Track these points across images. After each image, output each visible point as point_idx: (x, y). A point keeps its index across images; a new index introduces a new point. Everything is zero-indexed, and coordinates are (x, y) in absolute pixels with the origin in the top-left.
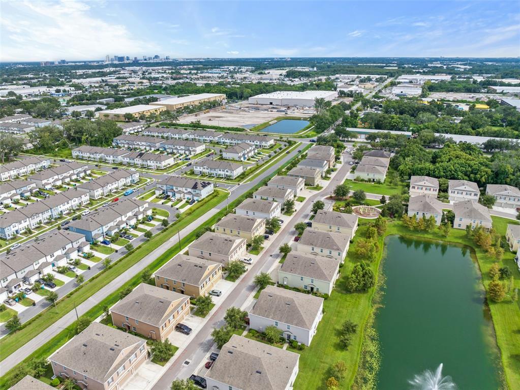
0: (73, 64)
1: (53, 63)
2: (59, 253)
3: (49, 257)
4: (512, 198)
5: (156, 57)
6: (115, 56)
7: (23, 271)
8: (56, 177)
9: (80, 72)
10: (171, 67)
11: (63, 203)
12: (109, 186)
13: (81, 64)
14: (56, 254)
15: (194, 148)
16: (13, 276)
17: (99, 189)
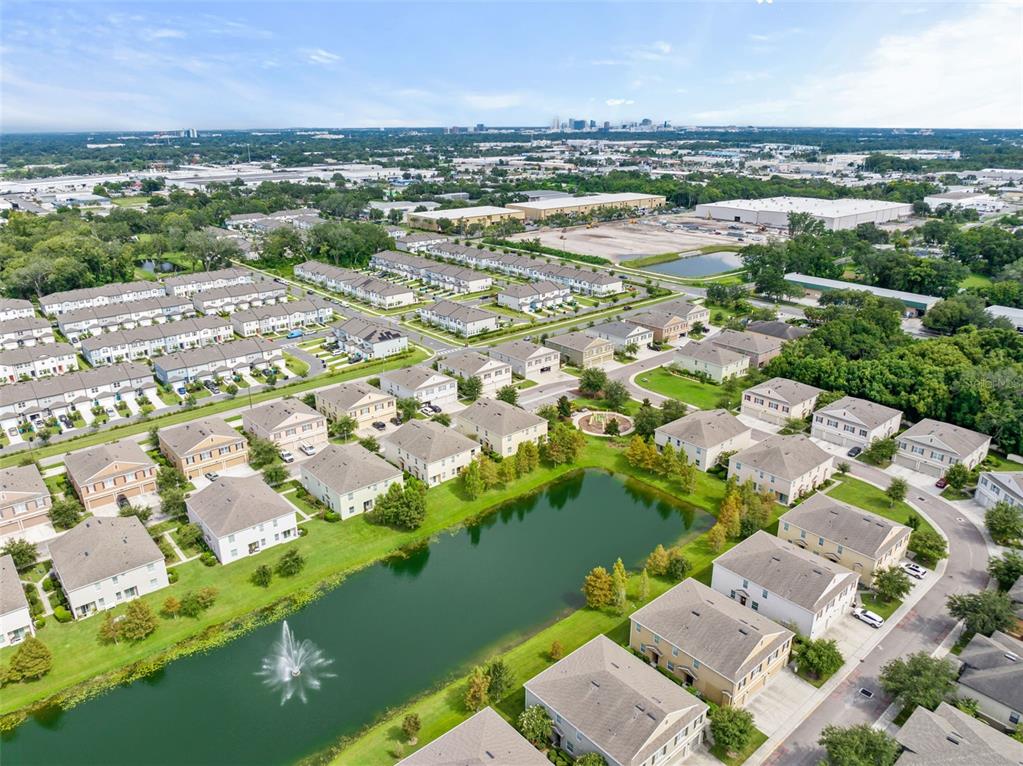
0: (496, 131)
1: (466, 129)
2: (107, 388)
3: (89, 391)
4: (938, 454)
5: (646, 122)
6: (571, 120)
7: (47, 400)
8: (228, 300)
9: (484, 146)
10: (655, 142)
11: (187, 333)
12: (270, 319)
13: (509, 131)
14: (102, 389)
15: (466, 283)
16: (34, 403)
17: (253, 323)
